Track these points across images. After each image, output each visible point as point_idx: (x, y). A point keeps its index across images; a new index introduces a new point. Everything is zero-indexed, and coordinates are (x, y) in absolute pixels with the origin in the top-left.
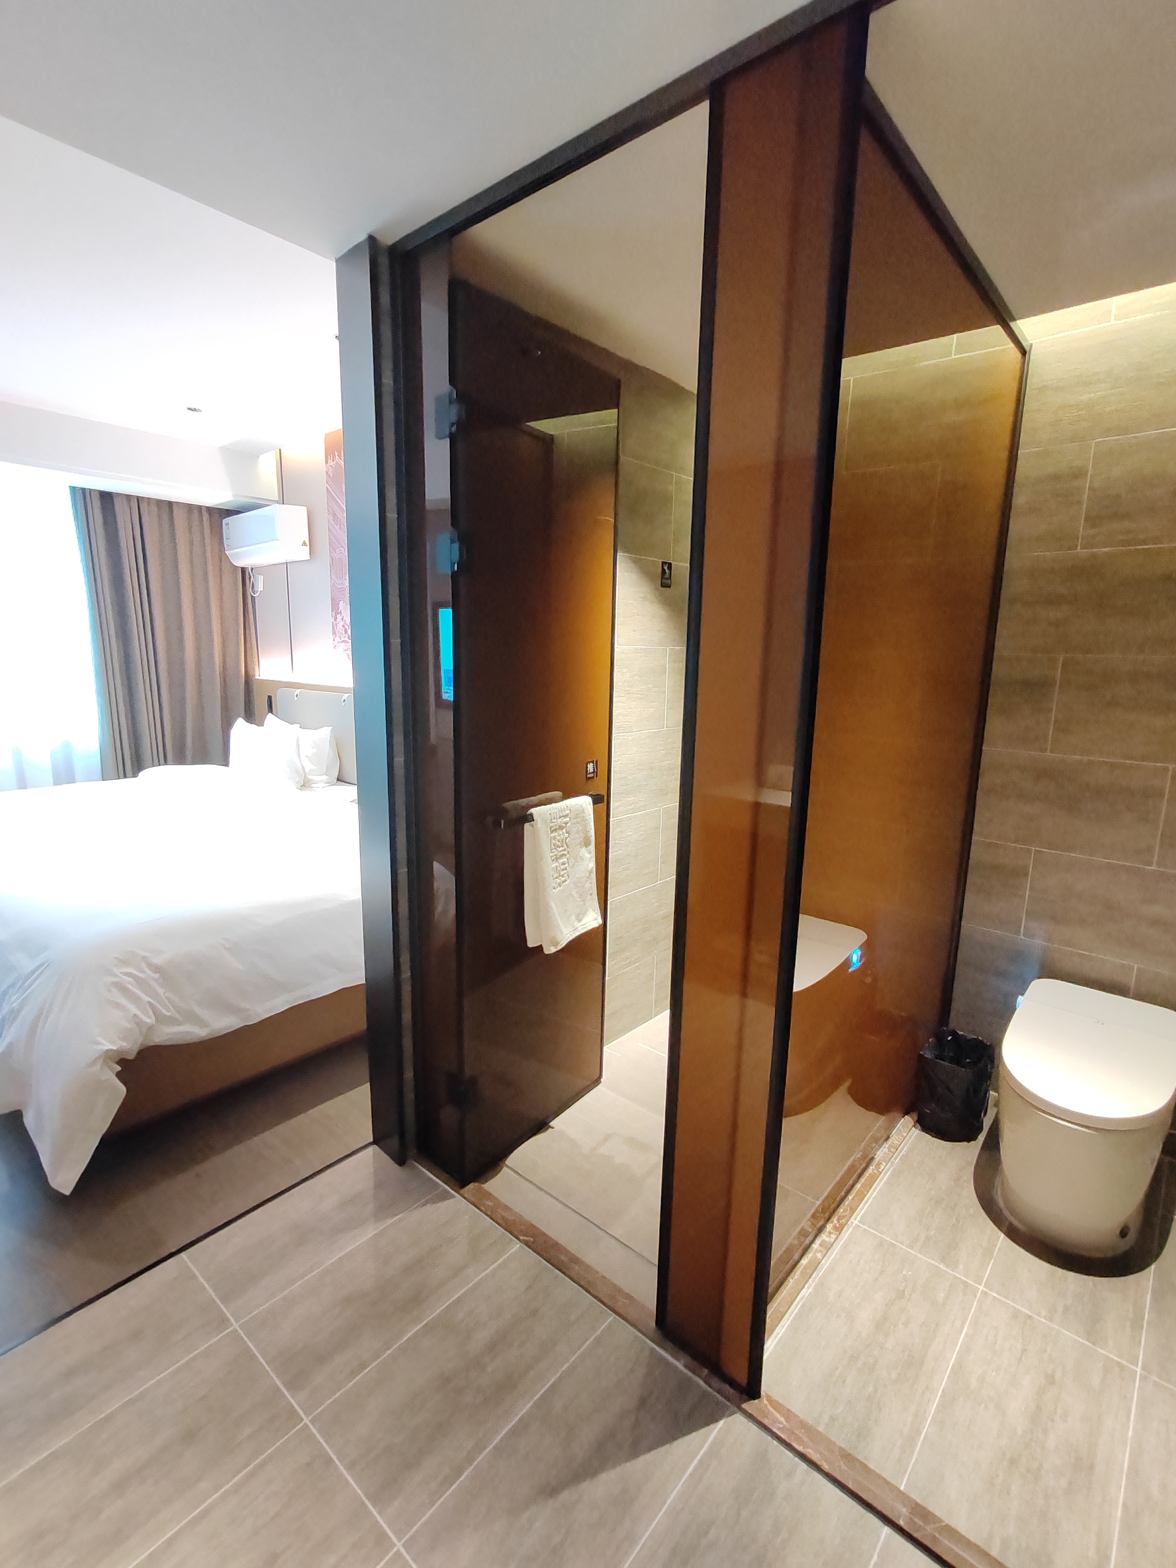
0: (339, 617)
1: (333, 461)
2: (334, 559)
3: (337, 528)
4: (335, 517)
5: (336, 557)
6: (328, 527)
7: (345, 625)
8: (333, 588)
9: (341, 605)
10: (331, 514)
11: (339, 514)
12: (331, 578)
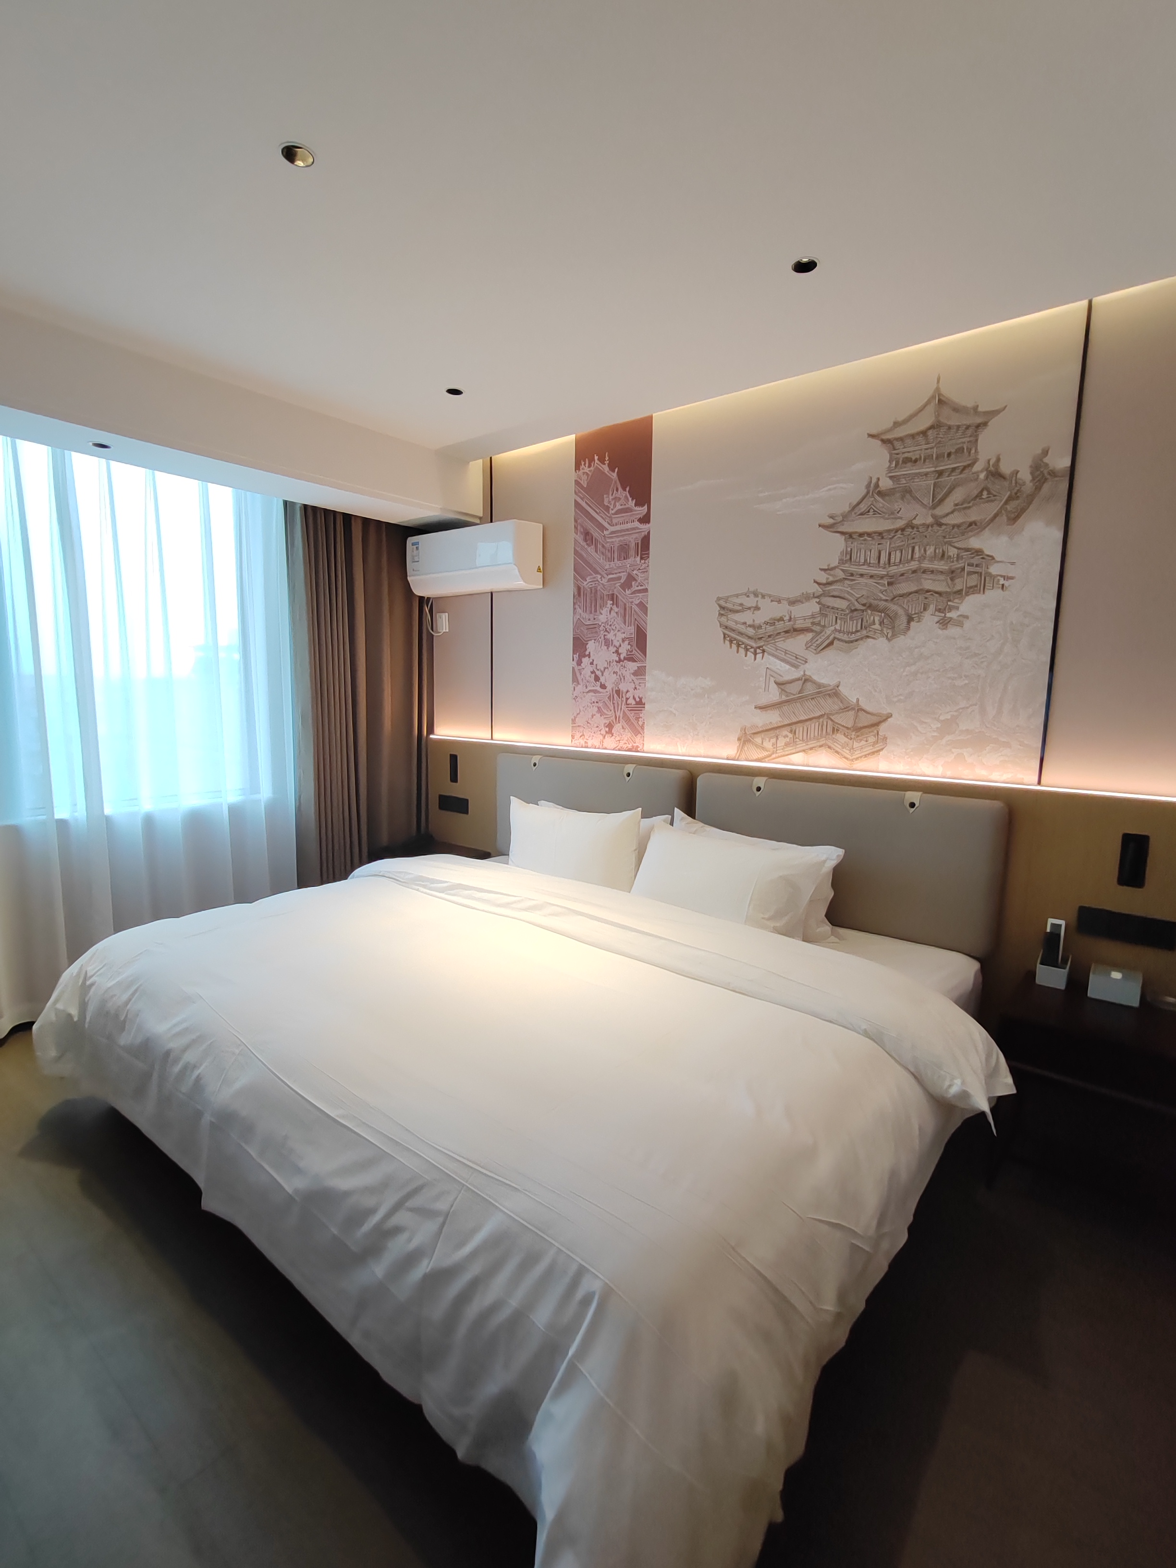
0: (586, 661)
1: (590, 466)
2: (582, 588)
3: (591, 549)
4: (587, 536)
5: (586, 587)
6: (575, 549)
7: (595, 670)
8: (578, 625)
9: (591, 646)
10: (581, 533)
11: (595, 533)
12: (574, 613)
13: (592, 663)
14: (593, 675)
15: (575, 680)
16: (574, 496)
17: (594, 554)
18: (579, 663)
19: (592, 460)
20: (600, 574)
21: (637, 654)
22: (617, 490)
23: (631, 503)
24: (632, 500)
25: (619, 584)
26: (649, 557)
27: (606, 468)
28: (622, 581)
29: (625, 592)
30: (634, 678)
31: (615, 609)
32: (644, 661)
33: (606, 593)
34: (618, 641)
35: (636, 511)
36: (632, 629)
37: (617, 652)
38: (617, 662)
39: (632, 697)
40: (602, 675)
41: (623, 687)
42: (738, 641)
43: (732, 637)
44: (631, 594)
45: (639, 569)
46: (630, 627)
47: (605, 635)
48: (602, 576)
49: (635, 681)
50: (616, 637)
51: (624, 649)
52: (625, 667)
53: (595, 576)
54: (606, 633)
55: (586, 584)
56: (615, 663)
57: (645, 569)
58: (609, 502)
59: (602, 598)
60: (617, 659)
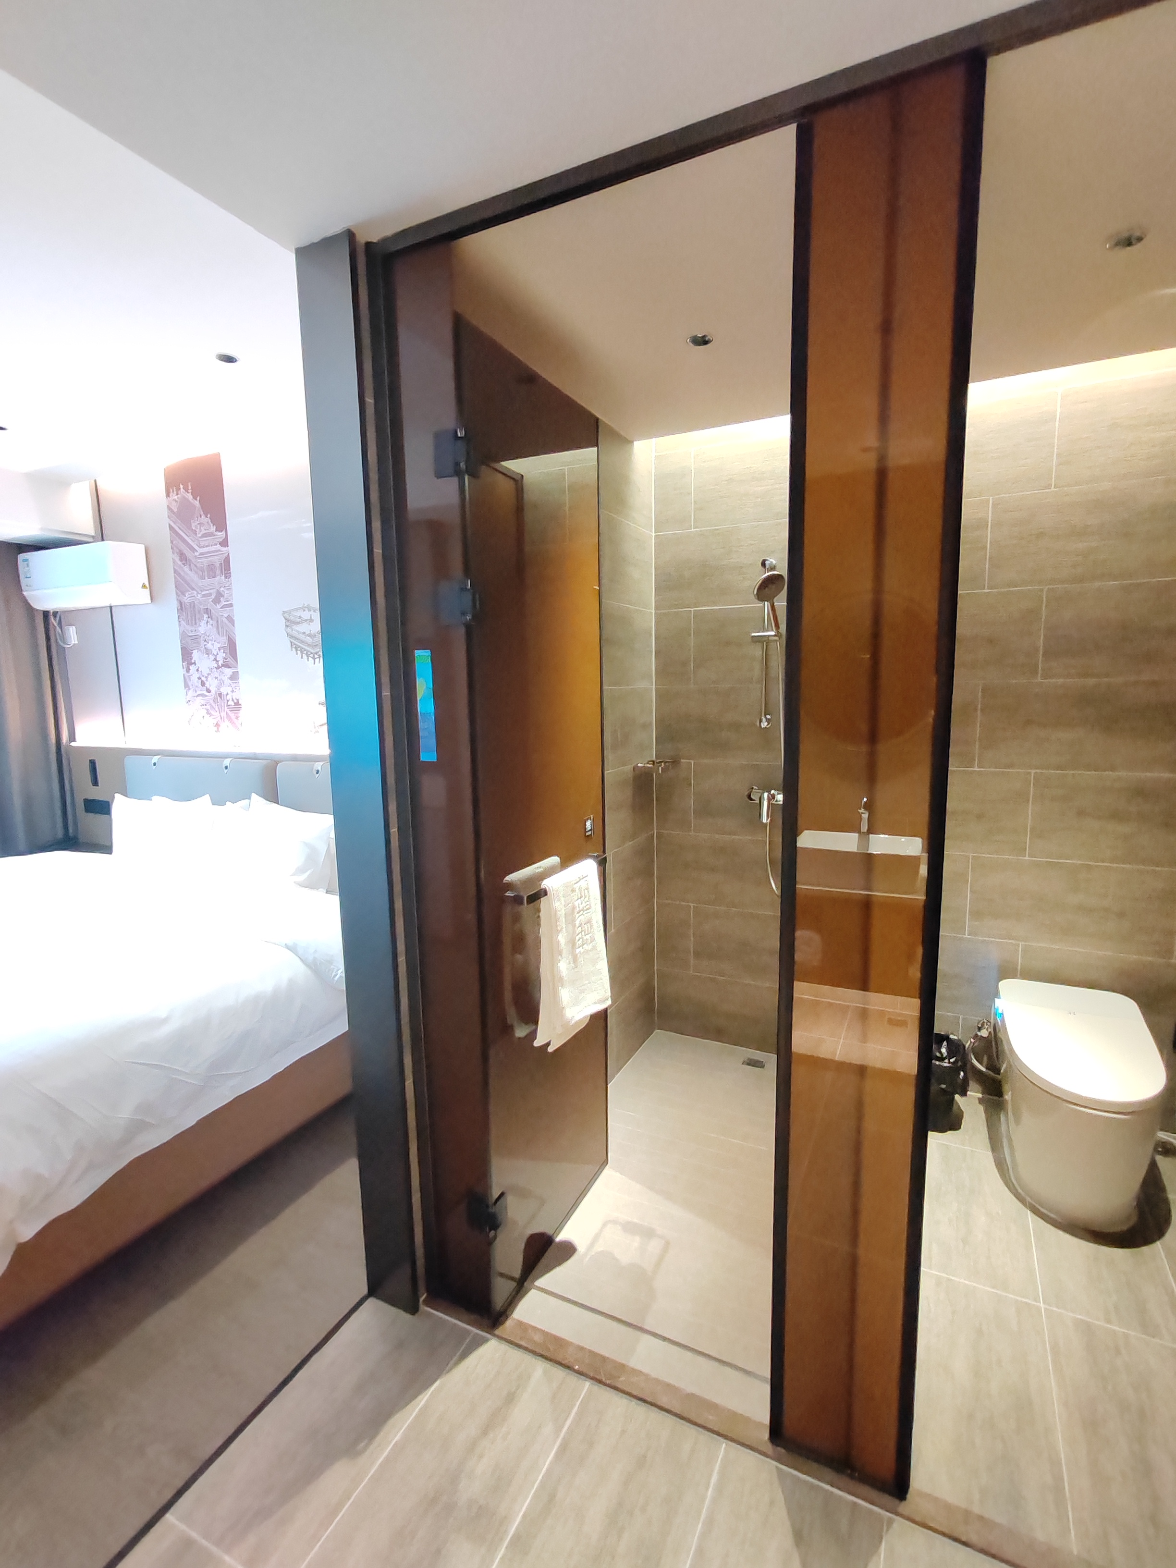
0: (192, 668)
1: (177, 494)
2: (183, 603)
3: (186, 569)
4: (182, 557)
5: (186, 601)
6: (174, 568)
7: (201, 676)
8: (183, 636)
9: (196, 655)
10: (177, 553)
11: (189, 554)
12: (180, 625)
13: (198, 670)
14: (200, 681)
15: (186, 686)
16: (168, 520)
17: (189, 572)
18: (188, 670)
19: (178, 489)
20: (196, 591)
21: (230, 660)
22: (201, 516)
23: (213, 529)
24: (214, 525)
25: (211, 600)
26: (230, 576)
27: (190, 497)
28: (213, 597)
29: (216, 605)
30: (231, 682)
31: (211, 622)
32: (236, 667)
33: (202, 607)
34: (215, 650)
35: (217, 535)
36: (224, 639)
37: (215, 660)
38: (216, 668)
39: (231, 700)
40: (207, 680)
41: (224, 690)
42: (302, 648)
43: (298, 646)
44: (221, 608)
45: (225, 587)
46: (223, 638)
47: (205, 645)
48: (198, 593)
49: (232, 684)
50: (214, 646)
51: (221, 656)
52: (223, 673)
53: (192, 592)
54: (206, 644)
55: (186, 599)
56: (215, 669)
57: (229, 586)
58: (196, 527)
59: (199, 612)
60: (216, 666)
